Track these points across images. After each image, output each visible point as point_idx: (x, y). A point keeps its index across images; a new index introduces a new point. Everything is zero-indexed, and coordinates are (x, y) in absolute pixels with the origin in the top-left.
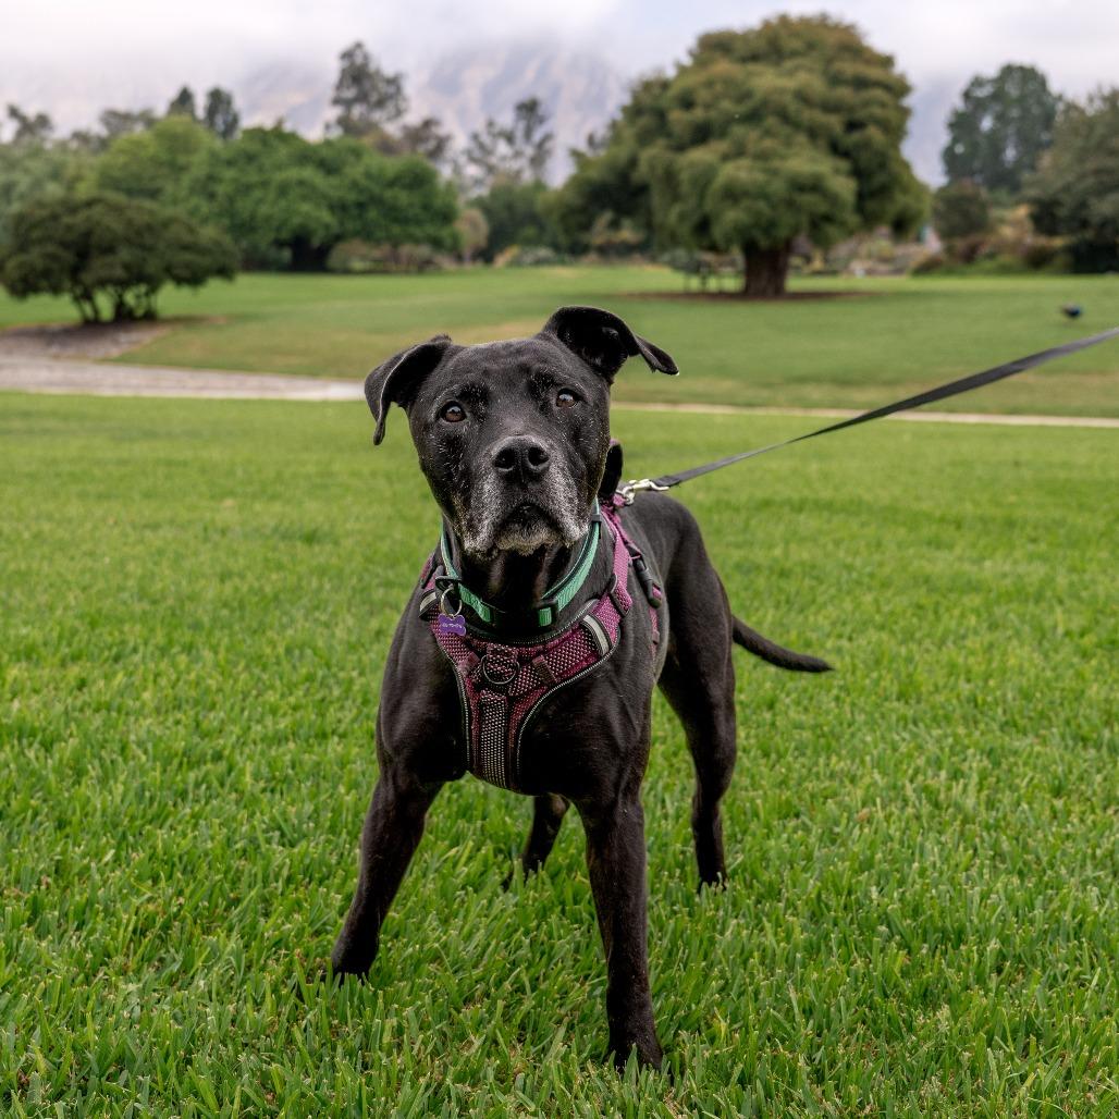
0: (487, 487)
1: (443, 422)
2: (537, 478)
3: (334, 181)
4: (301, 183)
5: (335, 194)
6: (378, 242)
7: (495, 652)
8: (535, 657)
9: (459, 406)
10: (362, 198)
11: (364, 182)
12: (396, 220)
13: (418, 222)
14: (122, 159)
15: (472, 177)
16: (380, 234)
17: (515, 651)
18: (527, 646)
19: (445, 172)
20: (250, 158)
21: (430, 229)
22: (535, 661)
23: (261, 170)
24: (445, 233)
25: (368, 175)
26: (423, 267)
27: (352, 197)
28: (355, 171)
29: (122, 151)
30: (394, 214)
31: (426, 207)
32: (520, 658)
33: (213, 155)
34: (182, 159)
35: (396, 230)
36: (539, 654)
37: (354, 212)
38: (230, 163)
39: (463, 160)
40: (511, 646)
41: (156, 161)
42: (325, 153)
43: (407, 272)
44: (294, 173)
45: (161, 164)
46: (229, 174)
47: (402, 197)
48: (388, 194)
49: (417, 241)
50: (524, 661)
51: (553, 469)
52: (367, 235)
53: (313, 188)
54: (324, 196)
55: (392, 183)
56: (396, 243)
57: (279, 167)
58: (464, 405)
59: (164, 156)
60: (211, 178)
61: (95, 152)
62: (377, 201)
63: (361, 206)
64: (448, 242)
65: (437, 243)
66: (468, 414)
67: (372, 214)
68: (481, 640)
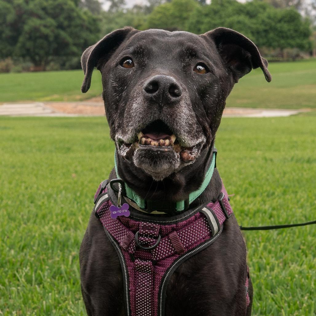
0: (135, 106)
1: (120, 67)
2: (173, 105)
3: (254, 21)
4: (239, 22)
5: (254, 26)
6: (274, 48)
7: (144, 228)
8: (170, 232)
9: (132, 60)
10: (267, 28)
11: (267, 20)
12: (283, 37)
13: (293, 38)
14: (159, 16)
15: (314, 16)
16: (275, 44)
17: (157, 227)
18: (165, 224)
19: (303, 13)
20: (216, 12)
21: (298, 41)
22: (171, 235)
23: (221, 17)
24: (305, 42)
25: (269, 17)
26: (295, 58)
27: (262, 28)
28: (263, 16)
29: (159, 12)
30: (282, 35)
31: (296, 31)
32: (160, 232)
33: (199, 12)
34: (185, 15)
35: (282, 41)
36: (173, 230)
37: (263, 34)
38: (207, 15)
39: (310, 8)
40: (155, 223)
41: (174, 16)
42: (249, 8)
43: (288, 61)
44: (235, 18)
45: (176, 17)
46: (206, 20)
47: (285, 27)
48: (279, 25)
49: (292, 47)
50: (164, 234)
51: (183, 103)
52: (269, 45)
53: (245, 25)
54: (250, 28)
55: (280, 21)
56: (282, 48)
57: (229, 16)
58: (134, 59)
59: (177, 14)
60: (198, 22)
61: (145, 14)
62: (274, 29)
63: (266, 31)
64: (307, 46)
65: (301, 47)
66: (135, 64)
67: (271, 35)
68: (136, 220)
